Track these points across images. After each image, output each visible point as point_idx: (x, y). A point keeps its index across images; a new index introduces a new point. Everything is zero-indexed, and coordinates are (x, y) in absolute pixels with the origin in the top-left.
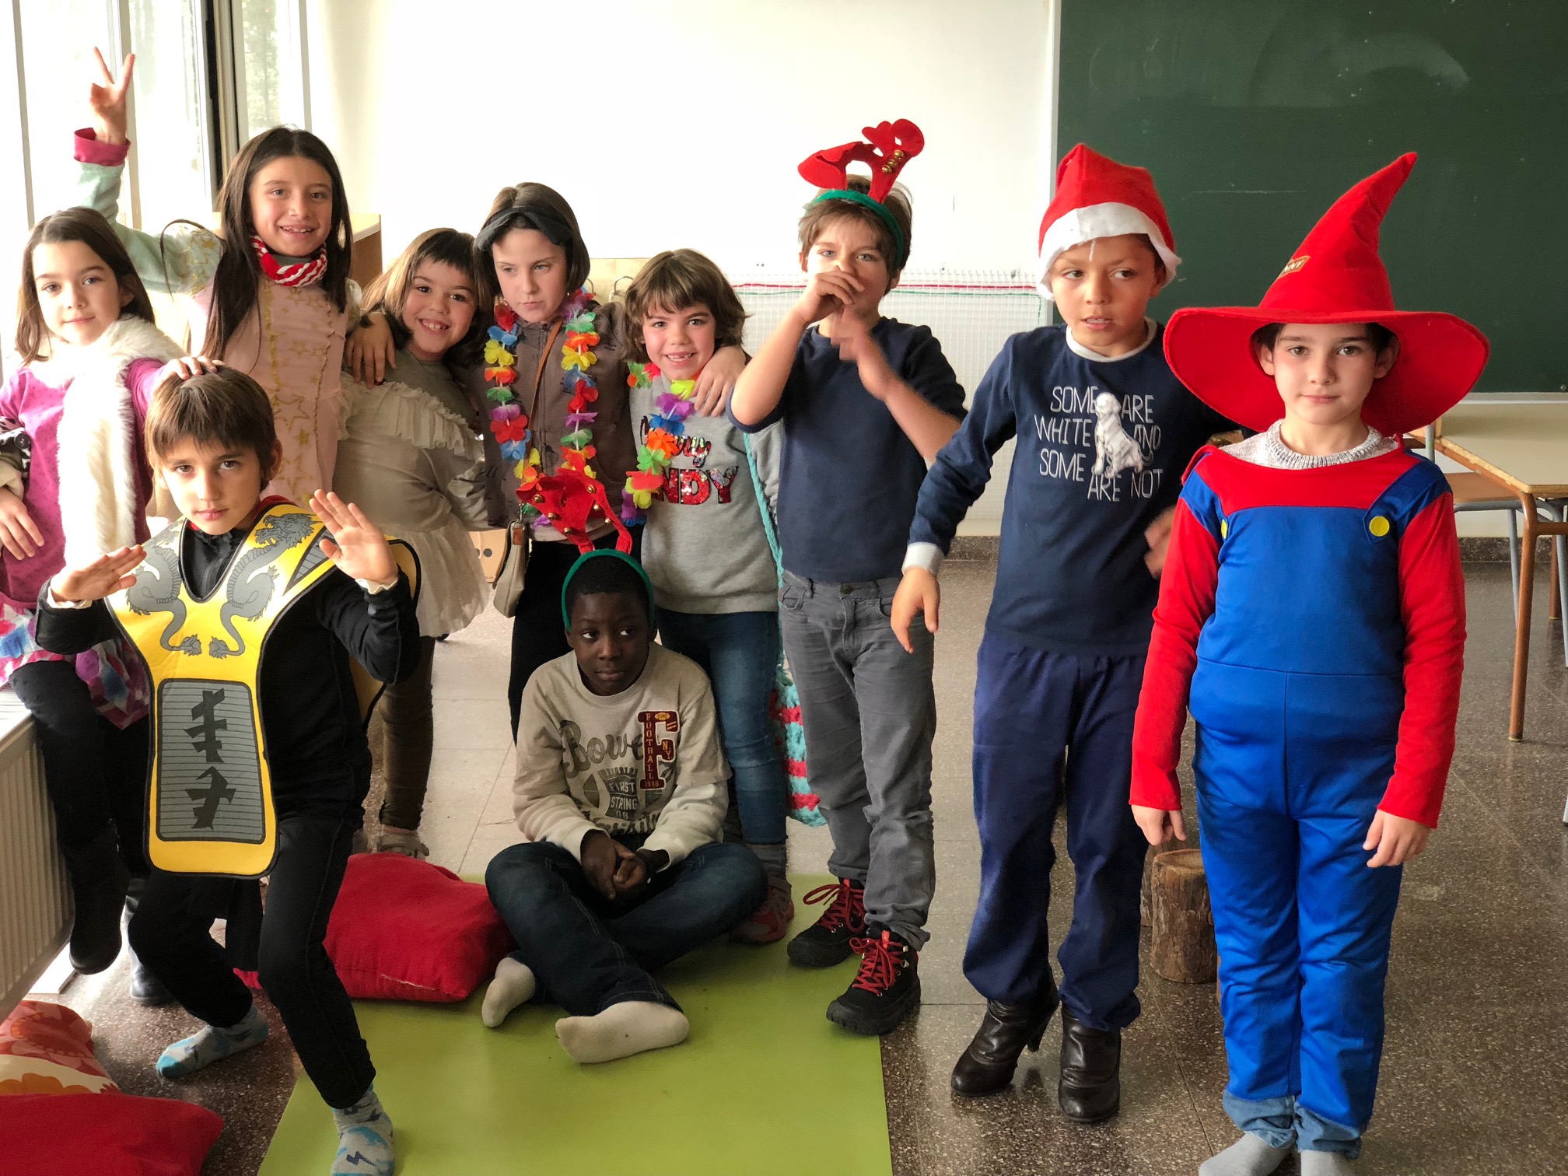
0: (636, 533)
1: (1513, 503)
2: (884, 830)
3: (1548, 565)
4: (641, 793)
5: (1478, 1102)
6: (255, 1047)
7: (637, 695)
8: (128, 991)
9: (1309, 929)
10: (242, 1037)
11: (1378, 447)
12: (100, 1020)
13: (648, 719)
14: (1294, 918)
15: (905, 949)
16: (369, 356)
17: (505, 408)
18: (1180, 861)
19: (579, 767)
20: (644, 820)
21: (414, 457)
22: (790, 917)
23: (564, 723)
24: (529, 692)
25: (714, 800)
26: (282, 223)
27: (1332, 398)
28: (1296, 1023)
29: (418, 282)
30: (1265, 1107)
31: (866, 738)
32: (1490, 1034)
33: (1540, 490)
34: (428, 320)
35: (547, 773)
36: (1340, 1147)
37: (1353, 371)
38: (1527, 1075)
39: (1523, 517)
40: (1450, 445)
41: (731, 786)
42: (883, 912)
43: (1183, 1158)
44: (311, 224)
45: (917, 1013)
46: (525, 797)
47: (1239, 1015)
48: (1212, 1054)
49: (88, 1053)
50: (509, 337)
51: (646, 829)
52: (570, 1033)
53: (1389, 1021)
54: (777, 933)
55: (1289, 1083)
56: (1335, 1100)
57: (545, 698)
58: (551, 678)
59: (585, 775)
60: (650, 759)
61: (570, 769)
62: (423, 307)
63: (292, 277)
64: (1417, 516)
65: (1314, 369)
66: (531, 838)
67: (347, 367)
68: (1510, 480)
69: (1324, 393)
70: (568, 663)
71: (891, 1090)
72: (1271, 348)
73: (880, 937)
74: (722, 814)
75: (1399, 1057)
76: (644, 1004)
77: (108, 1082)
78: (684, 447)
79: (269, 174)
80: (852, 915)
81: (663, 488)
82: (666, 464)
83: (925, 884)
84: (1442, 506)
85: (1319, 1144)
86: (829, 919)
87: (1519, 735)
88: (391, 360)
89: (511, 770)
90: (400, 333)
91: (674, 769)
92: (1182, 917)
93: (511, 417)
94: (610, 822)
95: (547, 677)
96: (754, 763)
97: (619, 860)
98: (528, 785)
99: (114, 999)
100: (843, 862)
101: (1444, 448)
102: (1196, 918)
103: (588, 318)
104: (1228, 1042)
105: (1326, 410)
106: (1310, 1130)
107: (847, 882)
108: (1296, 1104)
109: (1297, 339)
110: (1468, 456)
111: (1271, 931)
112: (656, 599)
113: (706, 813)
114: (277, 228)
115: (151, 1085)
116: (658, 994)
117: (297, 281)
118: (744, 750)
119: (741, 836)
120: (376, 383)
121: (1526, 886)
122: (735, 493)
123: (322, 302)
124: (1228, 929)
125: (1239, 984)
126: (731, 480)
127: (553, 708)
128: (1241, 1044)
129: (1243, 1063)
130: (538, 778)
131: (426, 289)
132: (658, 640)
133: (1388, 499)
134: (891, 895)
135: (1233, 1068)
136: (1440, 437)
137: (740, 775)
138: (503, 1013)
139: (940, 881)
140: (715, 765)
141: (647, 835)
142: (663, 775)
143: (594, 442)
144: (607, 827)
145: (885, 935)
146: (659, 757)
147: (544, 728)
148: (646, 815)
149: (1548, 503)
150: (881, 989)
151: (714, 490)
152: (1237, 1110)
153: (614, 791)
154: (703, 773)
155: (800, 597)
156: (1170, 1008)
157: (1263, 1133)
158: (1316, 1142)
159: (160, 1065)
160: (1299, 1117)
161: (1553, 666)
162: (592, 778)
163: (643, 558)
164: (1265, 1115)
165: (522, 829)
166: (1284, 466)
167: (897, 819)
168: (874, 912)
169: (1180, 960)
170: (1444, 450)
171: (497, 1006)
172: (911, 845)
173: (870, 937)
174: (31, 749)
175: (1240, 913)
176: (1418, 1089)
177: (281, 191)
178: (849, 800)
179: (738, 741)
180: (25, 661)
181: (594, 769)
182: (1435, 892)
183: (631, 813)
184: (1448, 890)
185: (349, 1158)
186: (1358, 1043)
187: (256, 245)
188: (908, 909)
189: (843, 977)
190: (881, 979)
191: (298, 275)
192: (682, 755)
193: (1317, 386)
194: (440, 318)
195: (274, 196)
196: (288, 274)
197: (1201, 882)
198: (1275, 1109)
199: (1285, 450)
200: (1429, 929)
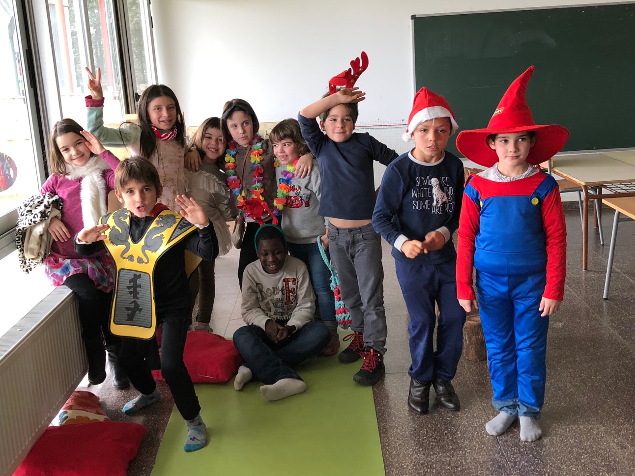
0: (279, 218)
1: (579, 189)
2: (368, 314)
3: (593, 210)
4: (285, 307)
5: (580, 397)
6: (156, 402)
7: (282, 273)
8: (111, 385)
9: (518, 338)
10: (152, 398)
11: (532, 172)
12: (102, 396)
13: (286, 281)
14: (513, 335)
15: (379, 355)
16: (193, 162)
17: (232, 177)
18: (472, 319)
19: (263, 298)
20: (287, 315)
21: (208, 196)
22: (339, 346)
23: (257, 284)
24: (245, 273)
25: (310, 307)
26: (161, 120)
27: (517, 157)
28: (515, 372)
29: (207, 135)
30: (506, 402)
31: (360, 283)
32: (582, 373)
33: (589, 184)
34: (211, 148)
35: (253, 301)
36: (534, 415)
37: (523, 147)
38: (597, 387)
39: (583, 194)
40: (556, 171)
41: (317, 302)
42: (370, 343)
43: (479, 422)
44: (170, 119)
45: (384, 377)
46: (245, 310)
47: (495, 371)
48: (487, 385)
49: (99, 408)
50: (233, 152)
51: (287, 318)
52: (265, 391)
53: (548, 371)
54: (334, 352)
55: (514, 393)
56: (531, 398)
57: (250, 275)
58: (252, 268)
59: (266, 301)
60: (288, 295)
61: (260, 299)
62: (209, 144)
63: (167, 137)
64: (547, 196)
65: (510, 147)
66: (248, 324)
67: (186, 166)
68: (578, 181)
69: (515, 155)
70: (258, 263)
71: (377, 404)
72: (494, 141)
73: (370, 351)
74: (314, 312)
75: (551, 383)
76: (291, 379)
77: (106, 417)
78: (293, 189)
79: (154, 103)
80: (360, 344)
81: (286, 203)
82: (287, 195)
83: (384, 332)
84: (556, 192)
85: (525, 414)
86: (352, 346)
87: (586, 269)
88: (201, 163)
89: (240, 300)
90: (202, 153)
91: (296, 298)
92: (474, 338)
93: (234, 180)
94: (275, 317)
95: (251, 269)
96: (325, 293)
97: (278, 330)
98: (246, 306)
99: (107, 388)
100: (356, 326)
101: (555, 171)
102: (479, 339)
103: (259, 145)
104: (492, 381)
105: (515, 161)
106: (522, 409)
107: (357, 333)
108: (517, 400)
109: (504, 137)
110: (563, 174)
111: (505, 341)
112: (287, 240)
113: (308, 312)
114: (160, 121)
115: (121, 417)
116: (295, 376)
117: (168, 138)
118: (321, 289)
119: (320, 319)
120: (196, 171)
121: (592, 321)
122: (311, 203)
123: (176, 145)
124: (490, 341)
125: (495, 360)
126: (309, 199)
127: (253, 279)
128: (497, 381)
129: (498, 388)
130: (249, 303)
131: (210, 138)
132: (289, 254)
133: (537, 191)
134: (372, 337)
135: (495, 390)
136: (553, 168)
137: (320, 298)
138: (242, 385)
139: (389, 331)
140: (310, 296)
141: (288, 320)
142: (292, 300)
143: (263, 187)
144: (274, 319)
145: (372, 350)
146: (291, 294)
147: (251, 286)
148: (287, 313)
149: (592, 189)
150: (371, 369)
151: (304, 202)
152: (497, 405)
153: (276, 306)
154: (306, 299)
155: (334, 236)
156: (471, 370)
157: (507, 412)
158: (524, 413)
159: (124, 410)
160: (518, 405)
161: (596, 244)
162: (268, 302)
163: (282, 226)
164: (507, 405)
165: (245, 321)
166: (501, 181)
167: (372, 310)
168: (367, 343)
169: (474, 353)
170: (554, 172)
171: (239, 383)
172: (378, 318)
173: (367, 351)
174: (73, 303)
175: (495, 334)
176: (559, 393)
177: (159, 108)
178: (356, 305)
179: (320, 286)
180: (70, 275)
181: (269, 299)
182: (560, 325)
183: (282, 314)
184: (565, 324)
185: (191, 439)
186: (537, 378)
187: (153, 127)
188: (379, 341)
189: (358, 366)
190: (371, 366)
191: (168, 136)
192: (298, 293)
193: (512, 153)
194: (215, 147)
195: (157, 110)
196: (165, 136)
197: (480, 326)
198: (511, 403)
199: (500, 175)
200: (559, 338)
